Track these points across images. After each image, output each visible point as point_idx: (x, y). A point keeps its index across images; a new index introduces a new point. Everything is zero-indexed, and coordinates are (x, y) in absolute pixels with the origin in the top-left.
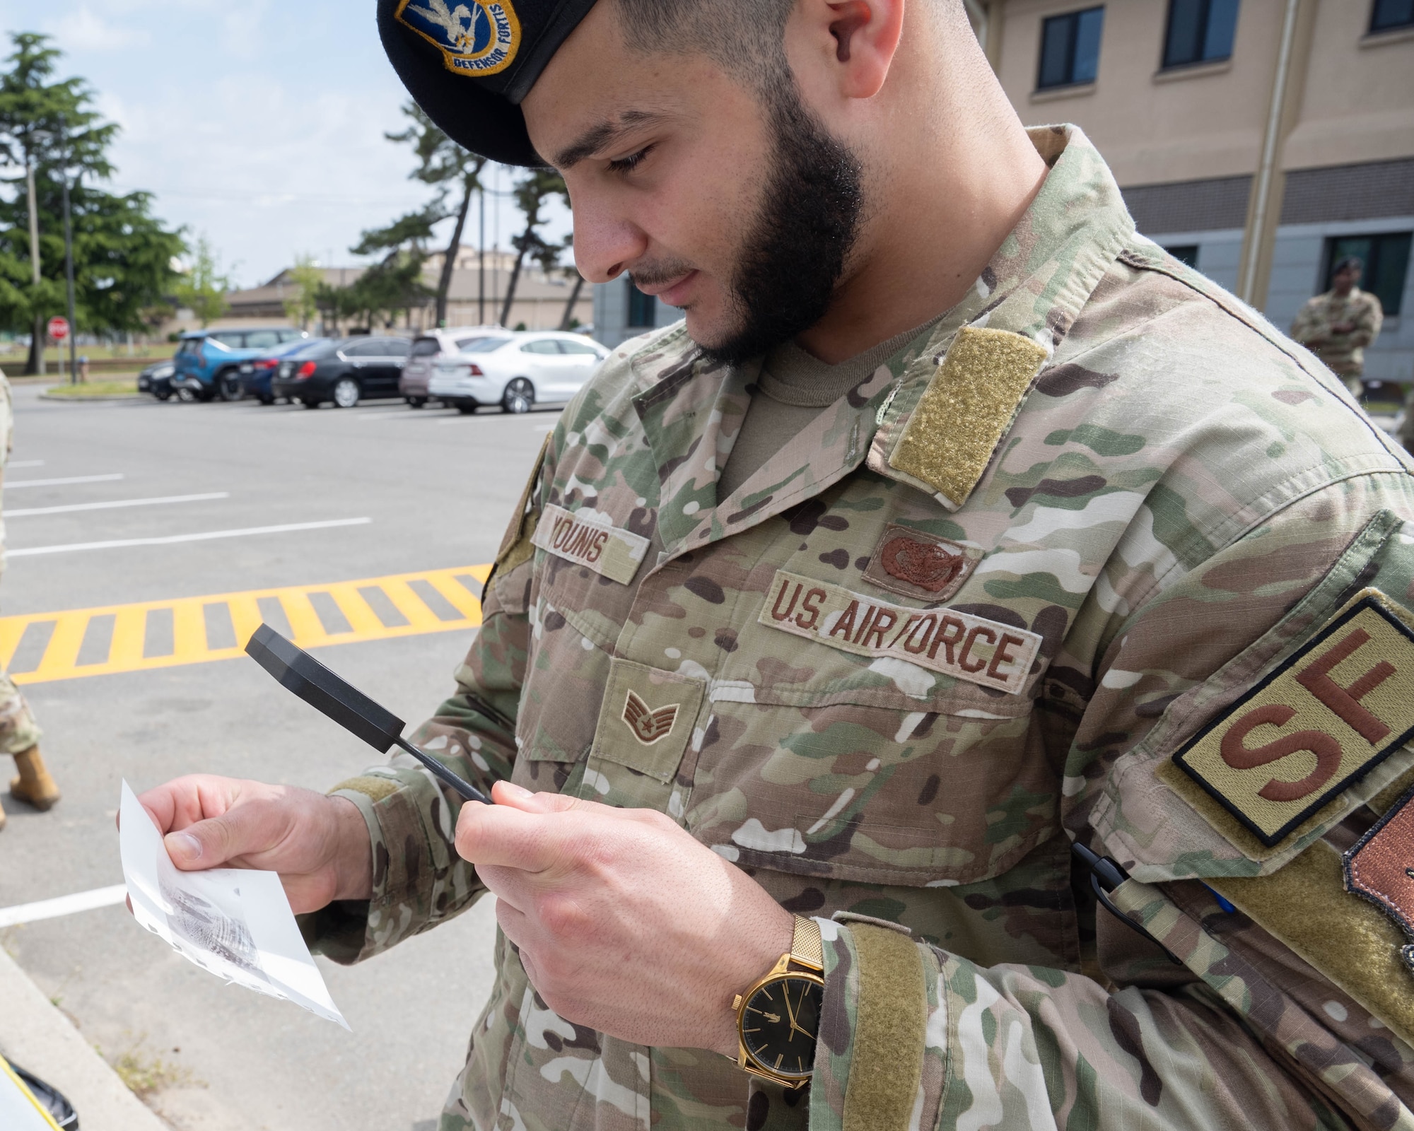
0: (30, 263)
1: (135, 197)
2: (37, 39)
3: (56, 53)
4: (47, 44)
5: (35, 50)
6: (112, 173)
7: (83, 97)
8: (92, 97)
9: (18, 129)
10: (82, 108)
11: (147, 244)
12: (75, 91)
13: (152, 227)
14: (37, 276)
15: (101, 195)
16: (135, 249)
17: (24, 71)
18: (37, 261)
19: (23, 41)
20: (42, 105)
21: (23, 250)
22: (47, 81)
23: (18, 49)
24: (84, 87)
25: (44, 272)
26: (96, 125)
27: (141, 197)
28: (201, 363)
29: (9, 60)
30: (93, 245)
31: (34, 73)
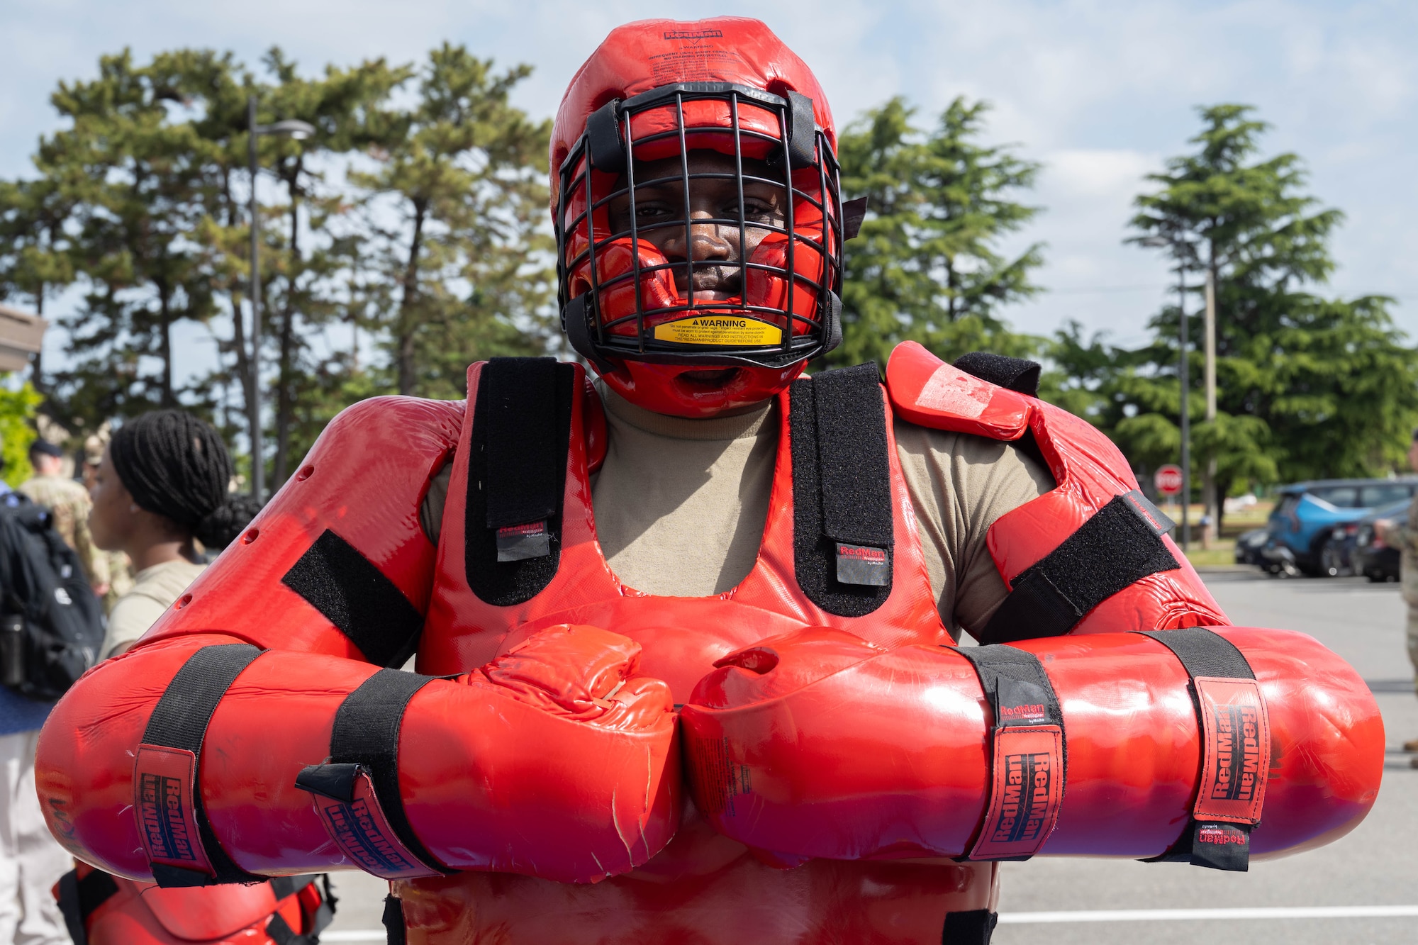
0: (1204, 396)
1: (1365, 303)
2: (1235, 112)
3: (1260, 127)
4: (1249, 116)
5: (1231, 125)
6: (1327, 272)
7: (1291, 179)
8: (1302, 177)
9: (1204, 224)
10: (1289, 192)
11: (1372, 367)
12: (1282, 172)
13: (1384, 344)
14: (1212, 410)
15: (1316, 301)
16: (1355, 373)
17: (1214, 153)
18: (1212, 391)
19: (1216, 116)
20: (1227, 194)
21: (1196, 378)
22: (1248, 161)
23: (1209, 125)
24: (1297, 165)
25: (1222, 405)
26: (1309, 212)
27: (1375, 303)
28: (1296, 527)
29: (1197, 140)
30: (1294, 370)
31: (1227, 153)
